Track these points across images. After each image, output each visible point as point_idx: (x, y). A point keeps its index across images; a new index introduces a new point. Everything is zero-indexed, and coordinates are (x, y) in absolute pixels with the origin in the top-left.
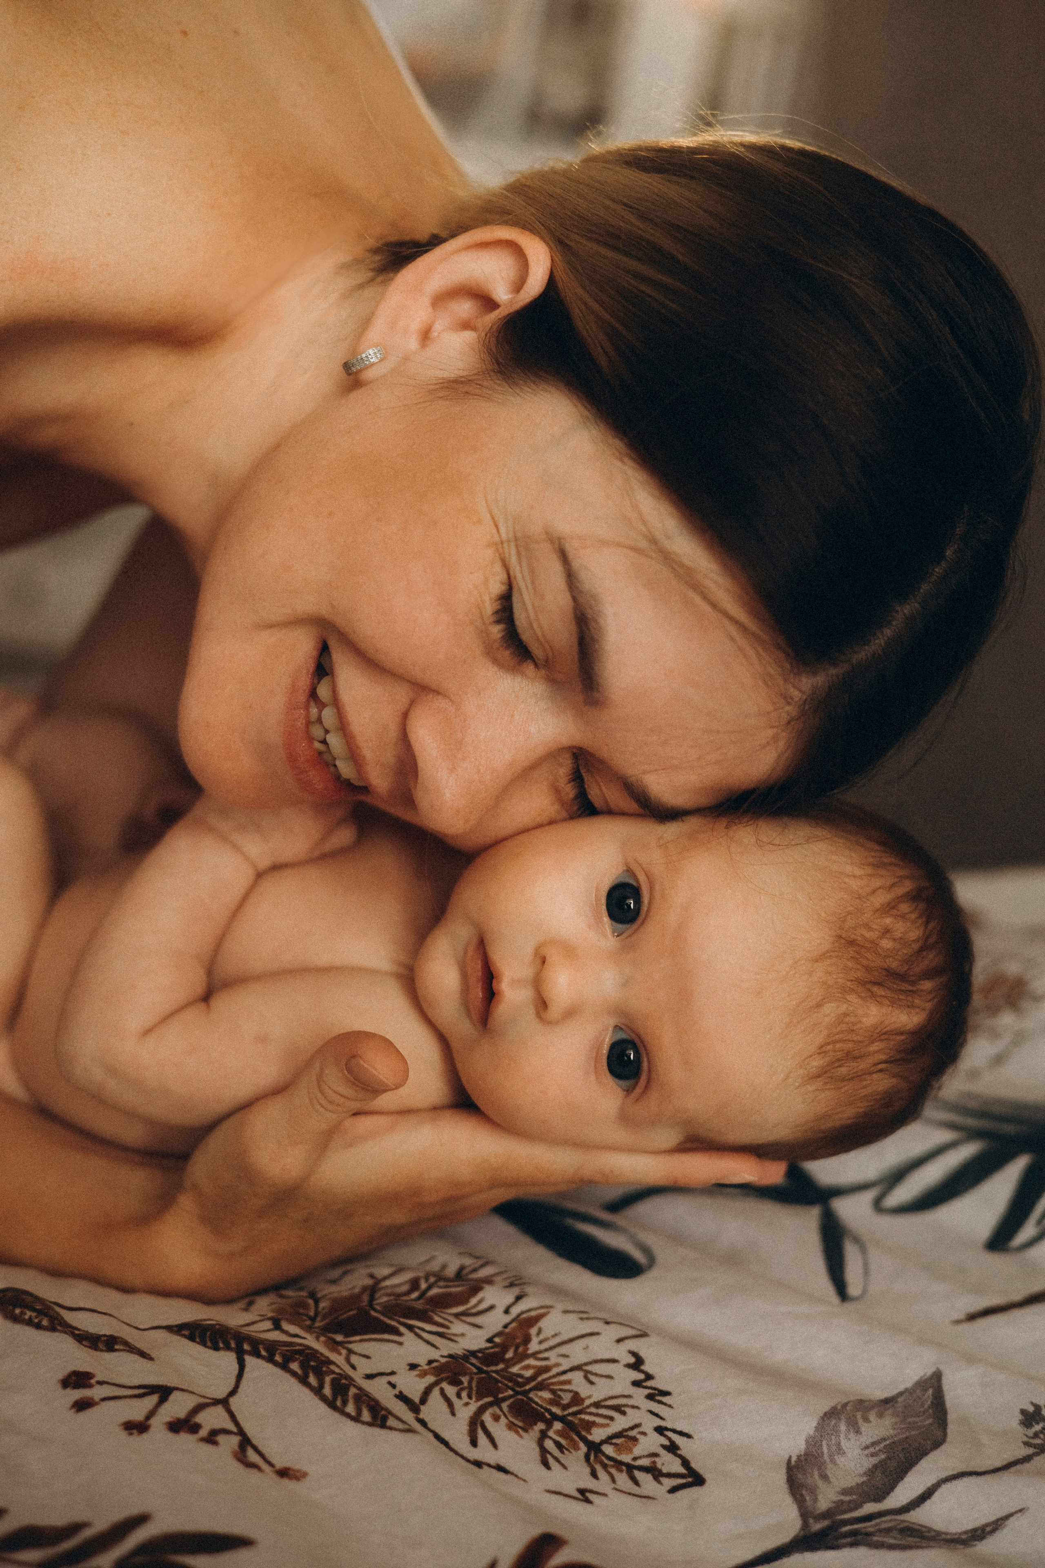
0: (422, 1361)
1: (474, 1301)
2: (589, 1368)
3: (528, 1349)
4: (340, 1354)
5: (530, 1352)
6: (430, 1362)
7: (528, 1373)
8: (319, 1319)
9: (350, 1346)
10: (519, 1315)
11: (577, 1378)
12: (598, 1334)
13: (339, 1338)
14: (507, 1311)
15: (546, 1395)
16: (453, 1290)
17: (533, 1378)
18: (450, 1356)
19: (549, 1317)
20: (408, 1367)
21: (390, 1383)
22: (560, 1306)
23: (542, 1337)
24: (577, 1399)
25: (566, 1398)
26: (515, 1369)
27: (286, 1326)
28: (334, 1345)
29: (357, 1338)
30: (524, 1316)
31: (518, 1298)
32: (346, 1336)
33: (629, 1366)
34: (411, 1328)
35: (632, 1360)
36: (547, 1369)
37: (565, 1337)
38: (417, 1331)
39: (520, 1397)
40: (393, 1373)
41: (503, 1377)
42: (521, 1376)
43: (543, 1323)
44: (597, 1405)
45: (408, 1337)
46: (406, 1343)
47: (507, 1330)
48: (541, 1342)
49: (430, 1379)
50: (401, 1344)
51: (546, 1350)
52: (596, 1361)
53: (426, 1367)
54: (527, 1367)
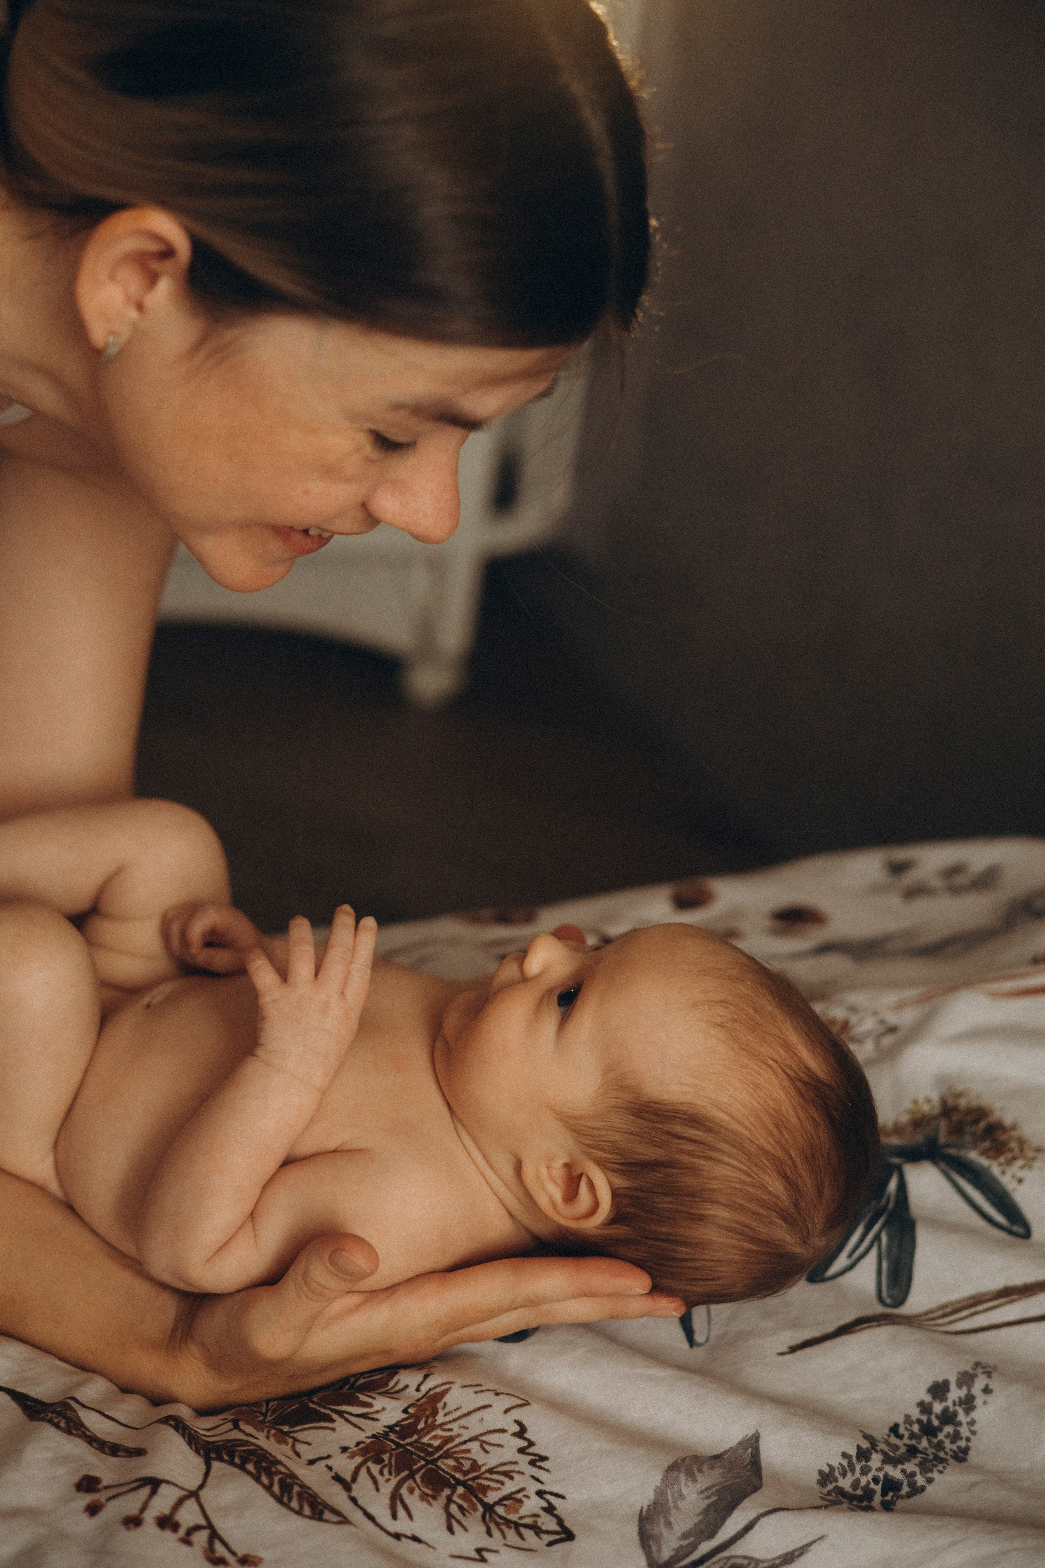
0: (351, 1444)
1: (391, 1384)
2: (484, 1438)
3: (436, 1420)
4: (287, 1444)
5: (437, 1423)
6: (358, 1444)
7: (436, 1443)
8: (269, 1414)
9: (295, 1435)
10: (427, 1392)
11: (475, 1446)
12: (490, 1406)
13: (286, 1429)
14: (418, 1390)
15: (451, 1462)
16: (374, 1378)
17: (440, 1447)
18: (373, 1436)
19: (451, 1392)
20: (340, 1450)
21: (327, 1466)
22: (459, 1382)
23: (447, 1410)
24: (475, 1466)
25: (467, 1465)
26: (425, 1440)
27: (242, 1425)
28: (281, 1438)
29: (299, 1428)
30: (432, 1392)
31: (426, 1377)
32: (291, 1426)
33: (515, 1435)
34: (341, 1414)
35: (517, 1429)
36: (451, 1439)
37: (464, 1410)
38: (346, 1415)
39: (430, 1466)
40: (329, 1457)
41: (416, 1448)
42: (430, 1445)
43: (447, 1398)
44: (490, 1471)
45: (339, 1423)
46: (338, 1429)
47: (418, 1403)
48: (445, 1415)
49: (359, 1459)
50: (333, 1429)
51: (450, 1422)
52: (490, 1432)
53: (355, 1449)
54: (435, 1437)
